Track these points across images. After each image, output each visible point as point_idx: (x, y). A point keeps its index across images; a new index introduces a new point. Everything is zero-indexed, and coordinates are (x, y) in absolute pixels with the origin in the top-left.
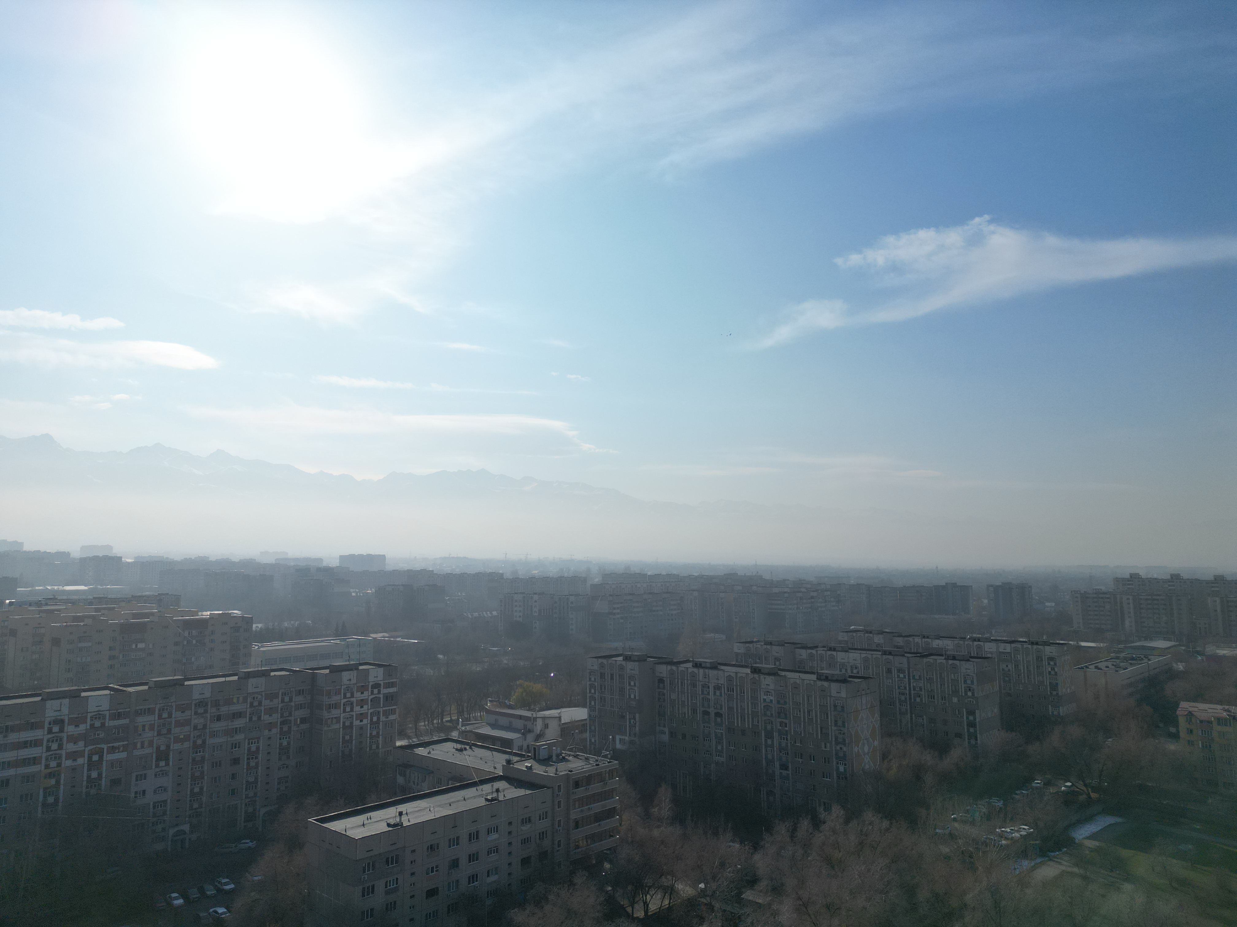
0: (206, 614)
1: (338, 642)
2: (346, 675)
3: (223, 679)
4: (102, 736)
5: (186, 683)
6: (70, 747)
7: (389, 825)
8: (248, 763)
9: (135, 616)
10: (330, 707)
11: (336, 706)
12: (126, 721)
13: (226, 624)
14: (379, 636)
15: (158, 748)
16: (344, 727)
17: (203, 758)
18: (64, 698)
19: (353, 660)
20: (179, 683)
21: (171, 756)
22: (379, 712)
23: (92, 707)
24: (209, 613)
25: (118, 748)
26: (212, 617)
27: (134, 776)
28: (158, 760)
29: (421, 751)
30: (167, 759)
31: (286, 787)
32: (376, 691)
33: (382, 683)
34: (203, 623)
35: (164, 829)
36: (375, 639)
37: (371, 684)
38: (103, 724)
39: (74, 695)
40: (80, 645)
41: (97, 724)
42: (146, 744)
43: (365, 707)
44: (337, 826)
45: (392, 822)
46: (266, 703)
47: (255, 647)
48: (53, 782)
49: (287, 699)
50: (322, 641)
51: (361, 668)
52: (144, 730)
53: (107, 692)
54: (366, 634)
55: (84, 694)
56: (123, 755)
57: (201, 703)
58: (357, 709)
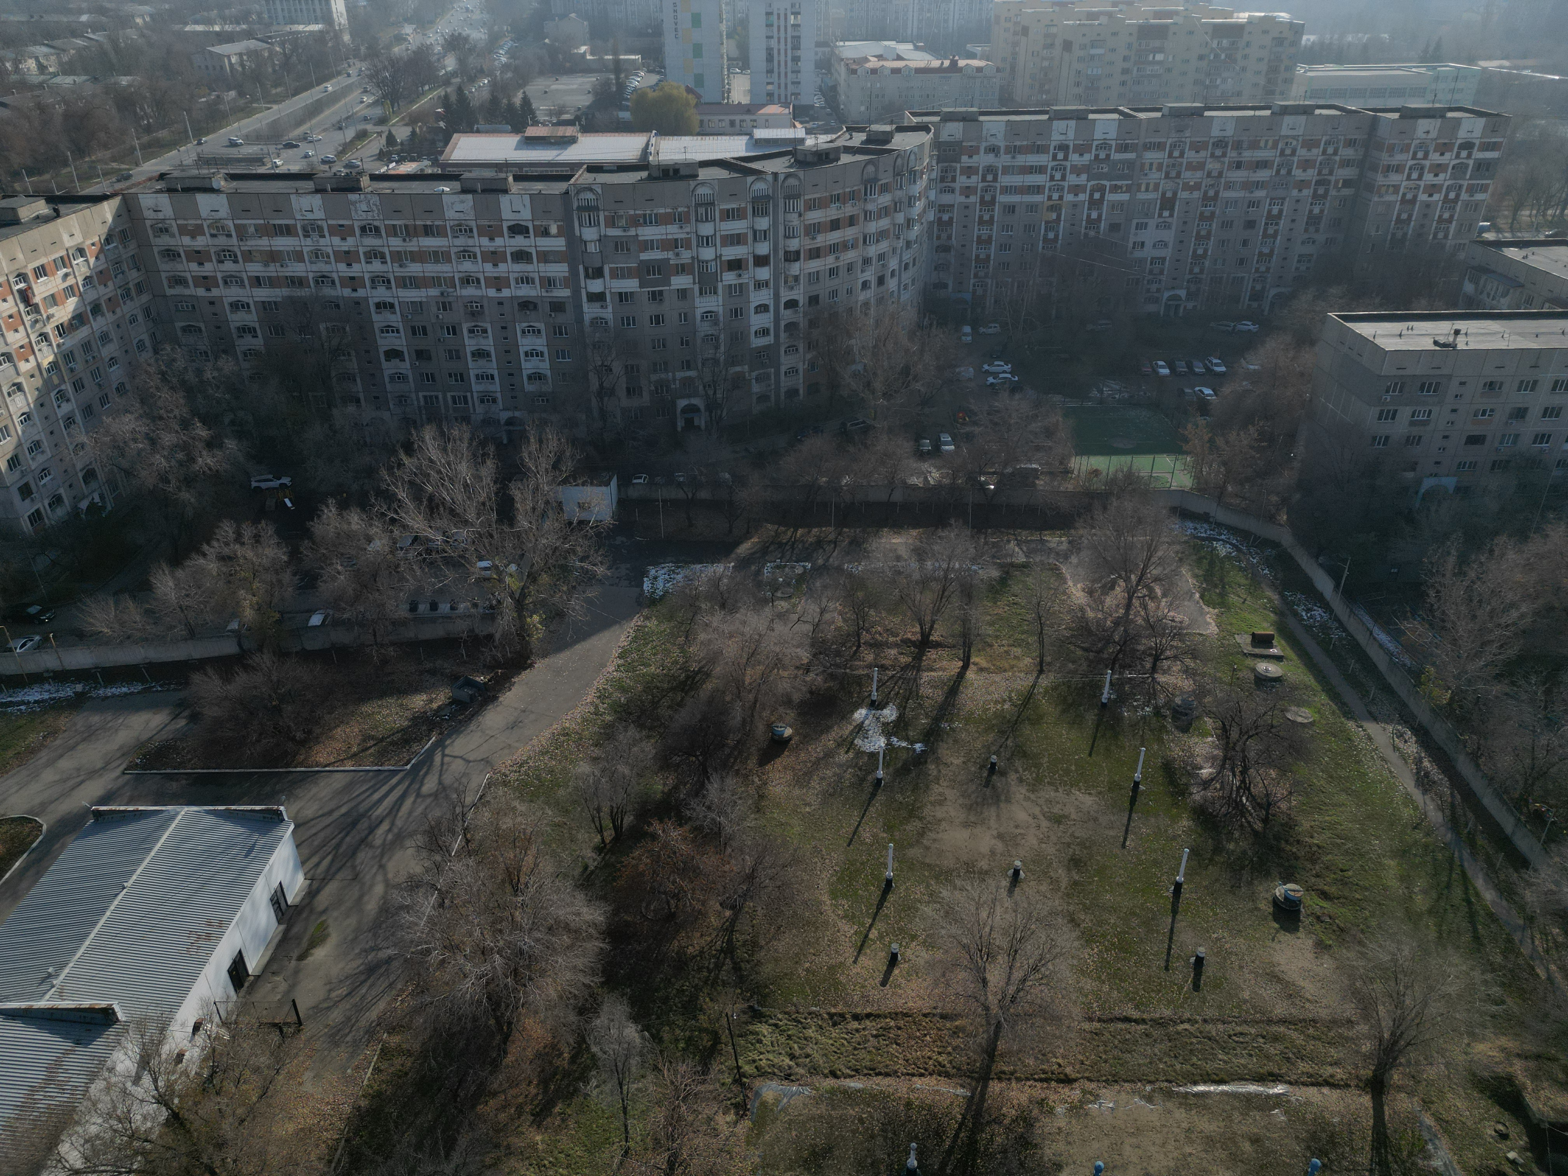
0: (1243, 17)
1: (1423, 70)
2: (1423, 125)
3: (1251, 113)
4: (1106, 170)
5: (1207, 114)
6: (1072, 179)
7: (1436, 343)
8: (1265, 230)
9: (1158, 15)
10: (1388, 169)
11: (1398, 169)
12: (1131, 156)
13: (1265, 32)
14: (1491, 65)
15: (1164, 194)
16: (1403, 201)
17: (1213, 214)
18: (1071, 118)
19: (1440, 102)
20: (1197, 113)
21: (1177, 207)
22: (1461, 186)
23: (1098, 135)
24: (1246, 15)
25: (1121, 187)
26: (1251, 21)
27: (1135, 222)
28: (1162, 209)
29: (1513, 253)
30: (1172, 209)
31: (1308, 268)
32: (1464, 154)
33: (1477, 142)
34: (1239, 28)
35: (1158, 290)
36: (1485, 69)
37: (1459, 142)
38: (1108, 156)
39: (1080, 117)
40: (1093, 51)
41: (1102, 156)
42: (1151, 187)
43: (1442, 176)
44: (1365, 329)
45: (1442, 340)
46: (1302, 152)
47: (1301, 69)
48: (1054, 216)
49: (1330, 150)
50: (1398, 69)
51: (1450, 115)
52: (1151, 169)
53: (1115, 116)
54: (1471, 60)
55: (1091, 116)
56: (1125, 197)
57: (1221, 143)
58: (1429, 178)
